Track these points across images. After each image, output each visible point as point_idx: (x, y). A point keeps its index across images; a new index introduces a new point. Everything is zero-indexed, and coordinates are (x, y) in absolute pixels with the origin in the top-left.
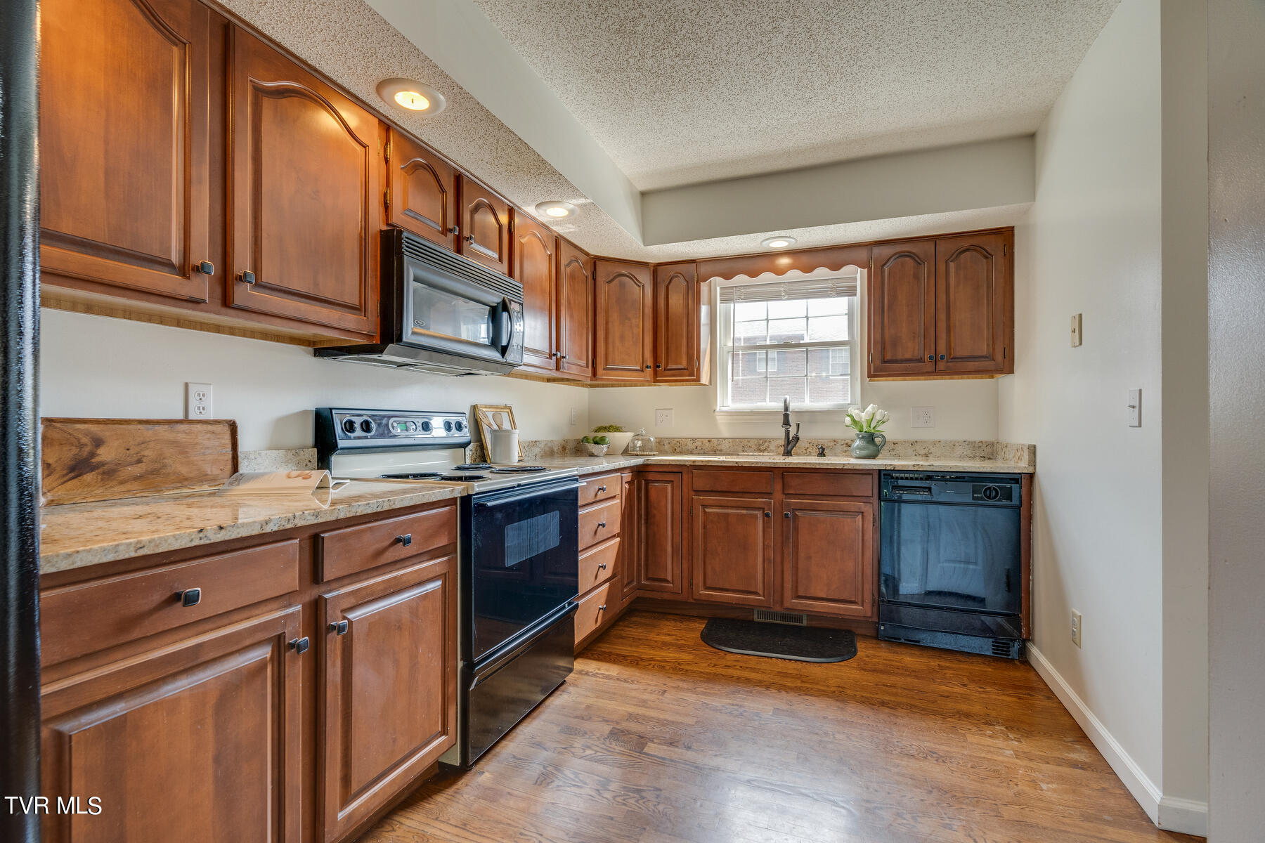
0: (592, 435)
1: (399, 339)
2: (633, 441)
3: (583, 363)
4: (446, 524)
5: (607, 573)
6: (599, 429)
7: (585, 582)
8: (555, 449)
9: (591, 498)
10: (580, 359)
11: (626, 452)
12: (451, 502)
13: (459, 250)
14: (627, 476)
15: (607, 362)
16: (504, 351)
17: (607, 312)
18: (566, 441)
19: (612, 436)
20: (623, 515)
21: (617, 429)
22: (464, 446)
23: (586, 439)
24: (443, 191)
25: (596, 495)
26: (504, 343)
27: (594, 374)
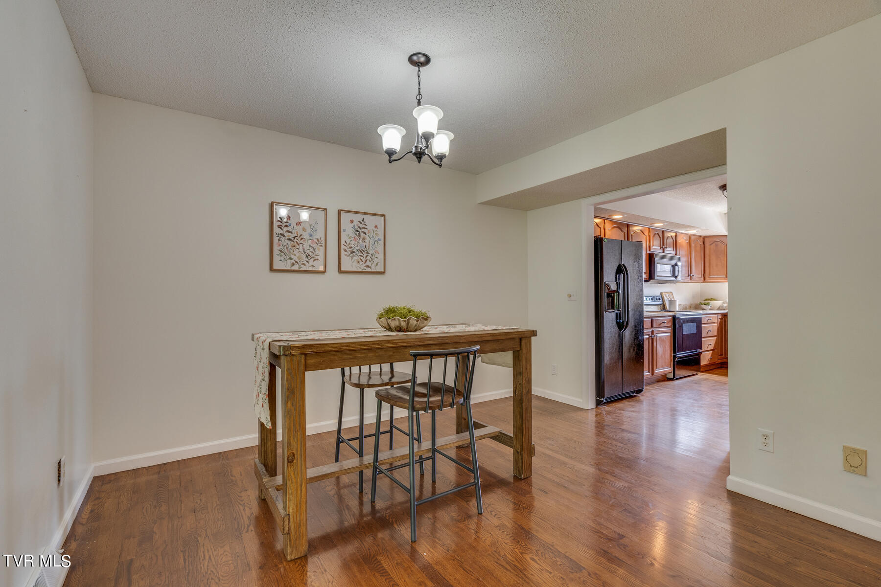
0: (703, 302)
1: (654, 279)
2: (722, 304)
3: (700, 276)
4: (670, 321)
5: (711, 347)
6: (706, 300)
7: (704, 348)
8: (687, 307)
9: (706, 322)
10: (699, 275)
11: (719, 309)
12: (670, 316)
13: (663, 252)
14: (720, 316)
15: (710, 275)
16: (676, 277)
17: (710, 256)
18: (691, 304)
19: (711, 302)
20: (718, 329)
21: (714, 300)
22: (660, 305)
23: (701, 303)
24: (660, 238)
25: (708, 321)
26: (676, 275)
27: (704, 279)
